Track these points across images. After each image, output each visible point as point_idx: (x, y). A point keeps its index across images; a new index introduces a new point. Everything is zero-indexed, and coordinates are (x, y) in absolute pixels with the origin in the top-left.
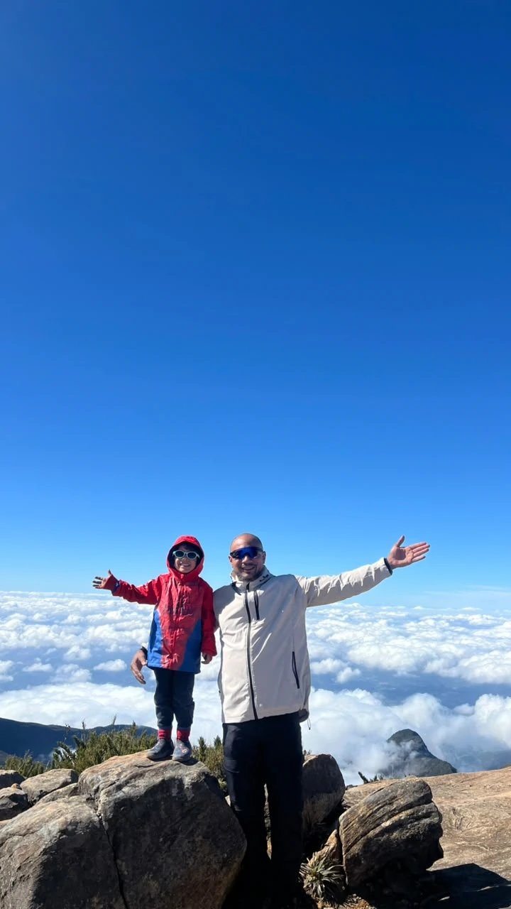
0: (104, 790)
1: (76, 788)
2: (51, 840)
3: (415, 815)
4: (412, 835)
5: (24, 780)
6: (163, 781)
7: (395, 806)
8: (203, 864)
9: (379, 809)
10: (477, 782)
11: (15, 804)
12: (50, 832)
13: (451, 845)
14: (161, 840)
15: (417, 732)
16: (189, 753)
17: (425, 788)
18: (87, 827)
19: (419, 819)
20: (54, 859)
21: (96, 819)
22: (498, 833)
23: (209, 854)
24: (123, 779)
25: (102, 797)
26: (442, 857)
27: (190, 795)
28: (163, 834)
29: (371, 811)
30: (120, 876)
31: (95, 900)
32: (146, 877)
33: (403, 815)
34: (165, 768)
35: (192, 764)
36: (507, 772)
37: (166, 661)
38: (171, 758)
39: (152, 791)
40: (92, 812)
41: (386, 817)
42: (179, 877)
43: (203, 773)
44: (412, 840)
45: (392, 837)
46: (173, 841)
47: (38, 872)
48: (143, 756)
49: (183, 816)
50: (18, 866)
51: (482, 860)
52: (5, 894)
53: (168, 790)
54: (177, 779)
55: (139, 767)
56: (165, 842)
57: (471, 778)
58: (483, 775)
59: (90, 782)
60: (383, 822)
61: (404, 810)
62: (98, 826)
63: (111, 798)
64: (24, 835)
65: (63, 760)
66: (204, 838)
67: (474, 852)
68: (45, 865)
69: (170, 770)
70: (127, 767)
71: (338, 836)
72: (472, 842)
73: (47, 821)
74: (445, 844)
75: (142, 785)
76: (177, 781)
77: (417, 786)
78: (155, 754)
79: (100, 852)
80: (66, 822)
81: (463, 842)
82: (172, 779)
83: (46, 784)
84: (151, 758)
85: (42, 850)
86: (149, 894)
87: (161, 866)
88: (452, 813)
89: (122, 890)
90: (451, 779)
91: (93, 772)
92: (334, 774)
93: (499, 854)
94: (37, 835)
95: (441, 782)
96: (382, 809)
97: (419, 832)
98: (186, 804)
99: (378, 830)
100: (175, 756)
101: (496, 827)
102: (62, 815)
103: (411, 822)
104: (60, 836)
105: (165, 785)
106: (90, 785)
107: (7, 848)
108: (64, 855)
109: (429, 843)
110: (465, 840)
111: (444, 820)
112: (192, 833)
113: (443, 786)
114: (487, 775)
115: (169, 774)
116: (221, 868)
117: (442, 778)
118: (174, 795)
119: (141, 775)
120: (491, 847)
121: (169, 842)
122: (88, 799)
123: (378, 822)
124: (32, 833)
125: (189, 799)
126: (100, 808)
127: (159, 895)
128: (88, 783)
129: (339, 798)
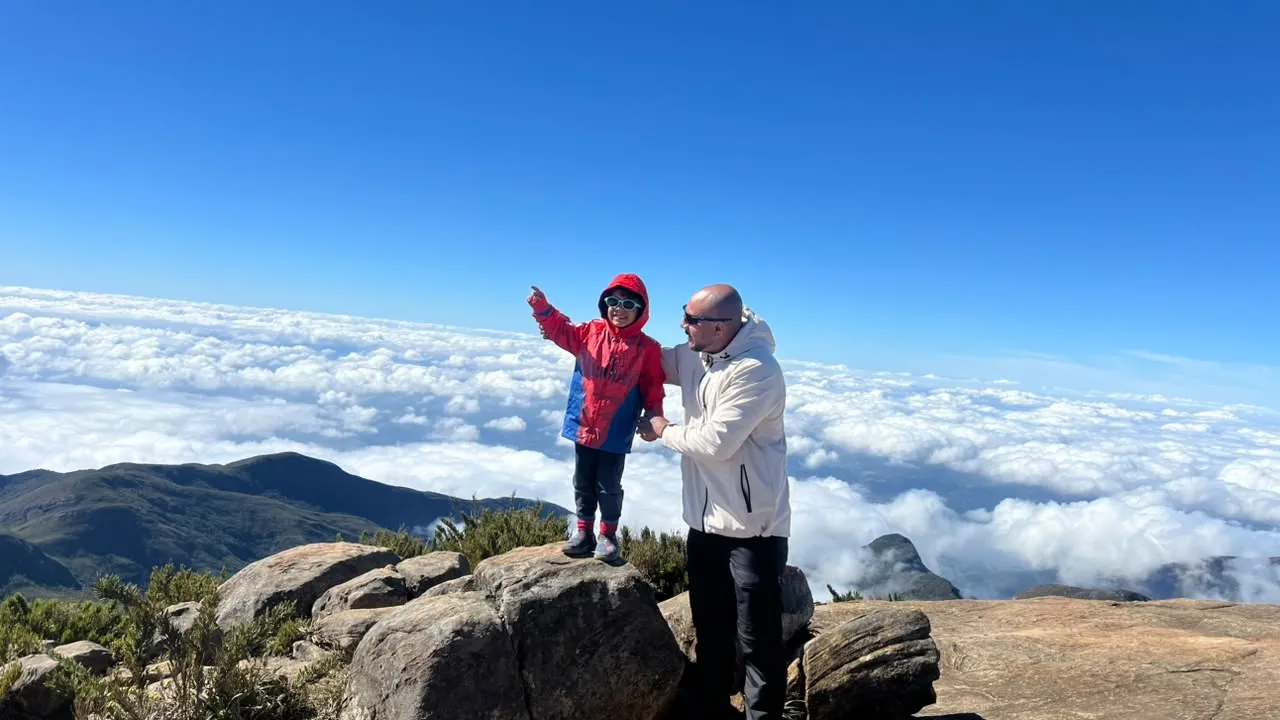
0: (508, 589)
1: (471, 581)
2: (442, 641)
3: (905, 651)
4: (899, 674)
5: (401, 561)
6: (582, 582)
7: (879, 638)
8: (629, 684)
9: (857, 640)
10: (989, 612)
11: (390, 589)
12: (441, 632)
13: (947, 688)
14: (578, 652)
15: (909, 538)
16: (615, 552)
17: (922, 619)
18: (487, 630)
19: (910, 655)
20: (447, 663)
21: (498, 621)
22: (1011, 681)
23: (637, 673)
24: (531, 576)
25: (506, 596)
26: (934, 702)
27: (615, 603)
28: (580, 644)
29: (847, 642)
30: (527, 690)
31: (496, 713)
32: (558, 692)
33: (889, 650)
34: (585, 567)
35: (619, 565)
36: (1031, 603)
37: (584, 435)
38: (592, 555)
39: (568, 594)
40: (492, 612)
41: (867, 650)
42: (598, 696)
43: (634, 578)
44: (900, 679)
45: (872, 674)
46: (592, 654)
47: (427, 677)
48: (555, 550)
49: (606, 626)
50: (402, 666)
51: (986, 711)
52: (387, 697)
53: (588, 594)
54: (600, 582)
55: (552, 563)
56: (581, 655)
57: (981, 608)
58: (998, 605)
59: (490, 577)
60: (861, 655)
61: (891, 644)
62: (501, 630)
63: (517, 598)
64: (410, 632)
65: (448, 540)
66: (631, 654)
67: (978, 700)
68: (435, 669)
69: (591, 570)
70: (537, 563)
71: (800, 666)
72: (975, 687)
73: (438, 619)
74: (938, 687)
75: (556, 586)
76: (599, 585)
77: (912, 617)
78: (573, 547)
79: (502, 660)
80: (461, 623)
81: (964, 686)
82: (594, 582)
83: (428, 568)
84: (567, 553)
85: (431, 651)
86: (561, 713)
87: (577, 680)
88: (952, 649)
89: (528, 706)
90: (953, 607)
91: (493, 564)
92: (800, 590)
93: (1011, 706)
94: (425, 634)
95: (940, 609)
96: (861, 641)
97: (908, 672)
98: (610, 613)
99: (854, 665)
100: (597, 553)
101: (1010, 672)
102: (456, 613)
103: (899, 659)
104: (454, 637)
105: (585, 588)
106: (491, 580)
107: (388, 645)
108: (459, 660)
109: (920, 685)
110: (965, 683)
111: (942, 659)
112: (616, 647)
113: (942, 615)
114: (1005, 605)
115: (589, 576)
116: (651, 692)
117: (942, 604)
118: (594, 601)
119: (555, 574)
120: (1001, 697)
121: (587, 656)
122: (487, 597)
123: (855, 655)
124: (420, 630)
125: (614, 607)
126: (502, 609)
127: (573, 714)
128: (487, 576)
129: (805, 620)
